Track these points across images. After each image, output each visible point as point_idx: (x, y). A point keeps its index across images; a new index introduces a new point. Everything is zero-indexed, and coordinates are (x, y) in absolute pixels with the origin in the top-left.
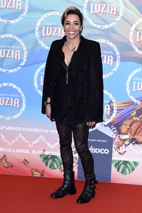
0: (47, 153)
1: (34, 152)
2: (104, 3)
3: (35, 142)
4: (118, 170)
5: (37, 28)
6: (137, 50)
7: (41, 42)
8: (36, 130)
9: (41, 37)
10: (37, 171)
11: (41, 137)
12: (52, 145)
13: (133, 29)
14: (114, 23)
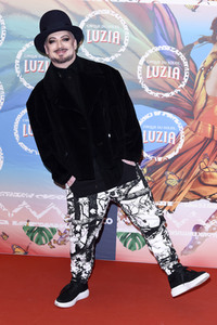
0: (31, 224)
1: (15, 223)
2: (104, 29)
3: (16, 210)
4: (125, 245)
5: (17, 62)
6: (147, 90)
7: (22, 80)
8: (18, 195)
9: (23, 73)
10: (19, 247)
11: (24, 203)
12: (38, 213)
13: (141, 62)
14: (117, 55)
